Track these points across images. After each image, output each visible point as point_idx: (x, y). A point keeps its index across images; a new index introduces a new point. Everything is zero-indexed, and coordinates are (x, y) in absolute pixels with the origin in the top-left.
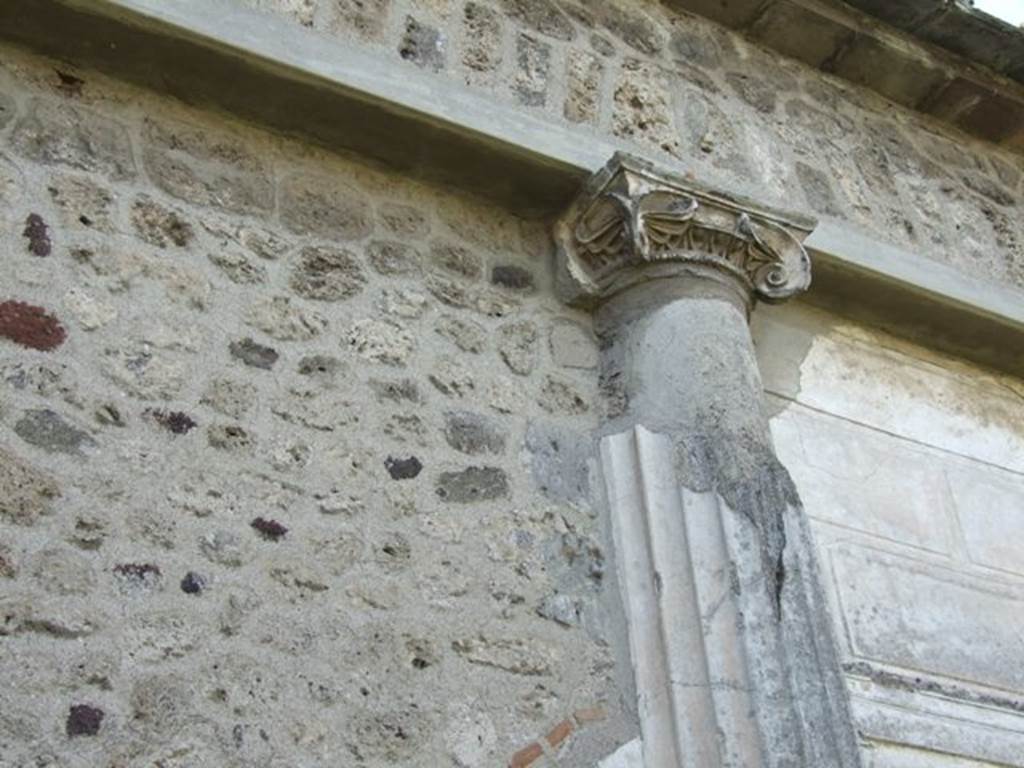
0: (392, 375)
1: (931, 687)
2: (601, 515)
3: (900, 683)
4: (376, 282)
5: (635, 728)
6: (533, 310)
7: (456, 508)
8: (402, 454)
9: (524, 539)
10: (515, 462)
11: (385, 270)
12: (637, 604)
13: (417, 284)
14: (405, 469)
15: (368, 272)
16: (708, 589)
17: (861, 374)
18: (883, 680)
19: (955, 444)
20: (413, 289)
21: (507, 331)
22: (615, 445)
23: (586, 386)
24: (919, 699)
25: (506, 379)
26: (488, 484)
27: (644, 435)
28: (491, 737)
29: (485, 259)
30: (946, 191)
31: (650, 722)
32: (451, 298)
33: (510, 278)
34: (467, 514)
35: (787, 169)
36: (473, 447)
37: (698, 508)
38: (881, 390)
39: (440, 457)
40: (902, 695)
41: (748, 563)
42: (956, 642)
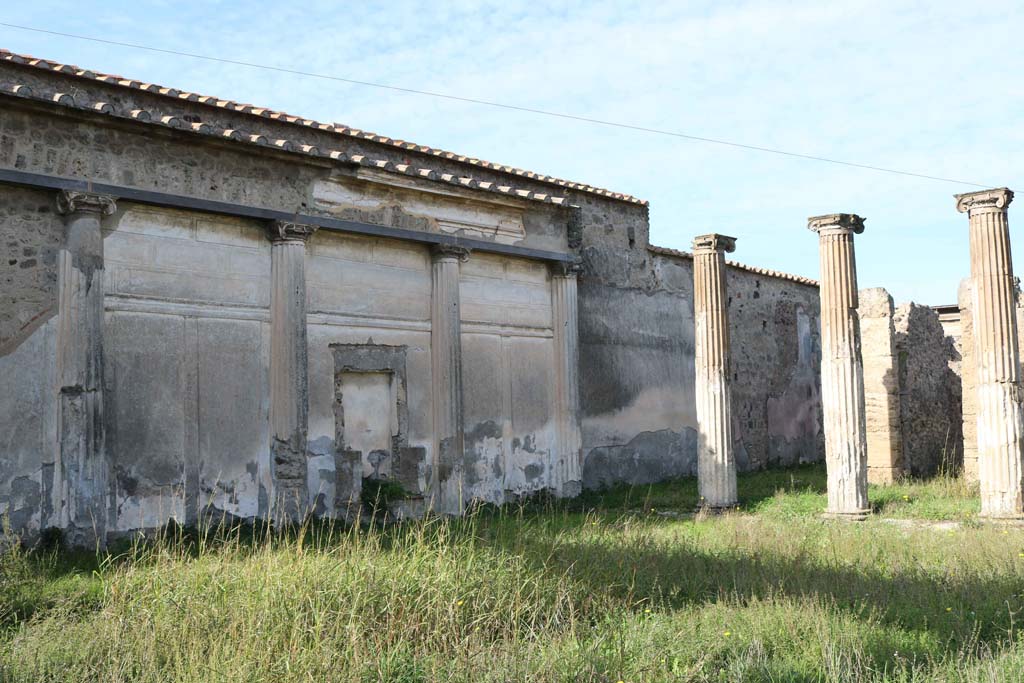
0: (12, 241)
1: (134, 297)
2: (57, 267)
3: (127, 297)
4: (9, 218)
5: (58, 313)
6: (49, 218)
7: (25, 270)
8: (12, 259)
9: (39, 275)
10: (39, 258)
11: (11, 214)
12: (61, 287)
13: (18, 216)
14: (13, 263)
15: (8, 216)
16: (74, 288)
17: (138, 219)
18: (122, 297)
19: (161, 234)
20: (18, 218)
21: (40, 224)
22: (62, 252)
23: (58, 235)
24: (130, 300)
25: (39, 237)
26: (33, 263)
27: (67, 252)
28: (27, 316)
29: (37, 206)
30: (173, 167)
31: (60, 313)
32: (28, 218)
33: (43, 210)
34: (26, 271)
35: (121, 173)
36: (29, 255)
37: (76, 271)
38: (143, 223)
39: (21, 258)
40: (125, 300)
41: (83, 283)
42: (144, 286)
